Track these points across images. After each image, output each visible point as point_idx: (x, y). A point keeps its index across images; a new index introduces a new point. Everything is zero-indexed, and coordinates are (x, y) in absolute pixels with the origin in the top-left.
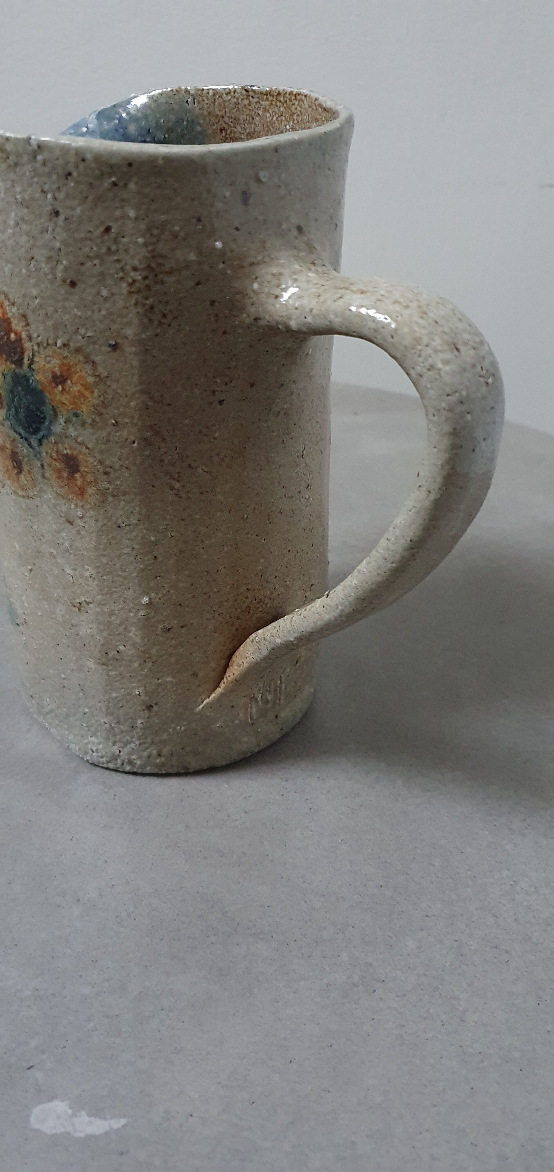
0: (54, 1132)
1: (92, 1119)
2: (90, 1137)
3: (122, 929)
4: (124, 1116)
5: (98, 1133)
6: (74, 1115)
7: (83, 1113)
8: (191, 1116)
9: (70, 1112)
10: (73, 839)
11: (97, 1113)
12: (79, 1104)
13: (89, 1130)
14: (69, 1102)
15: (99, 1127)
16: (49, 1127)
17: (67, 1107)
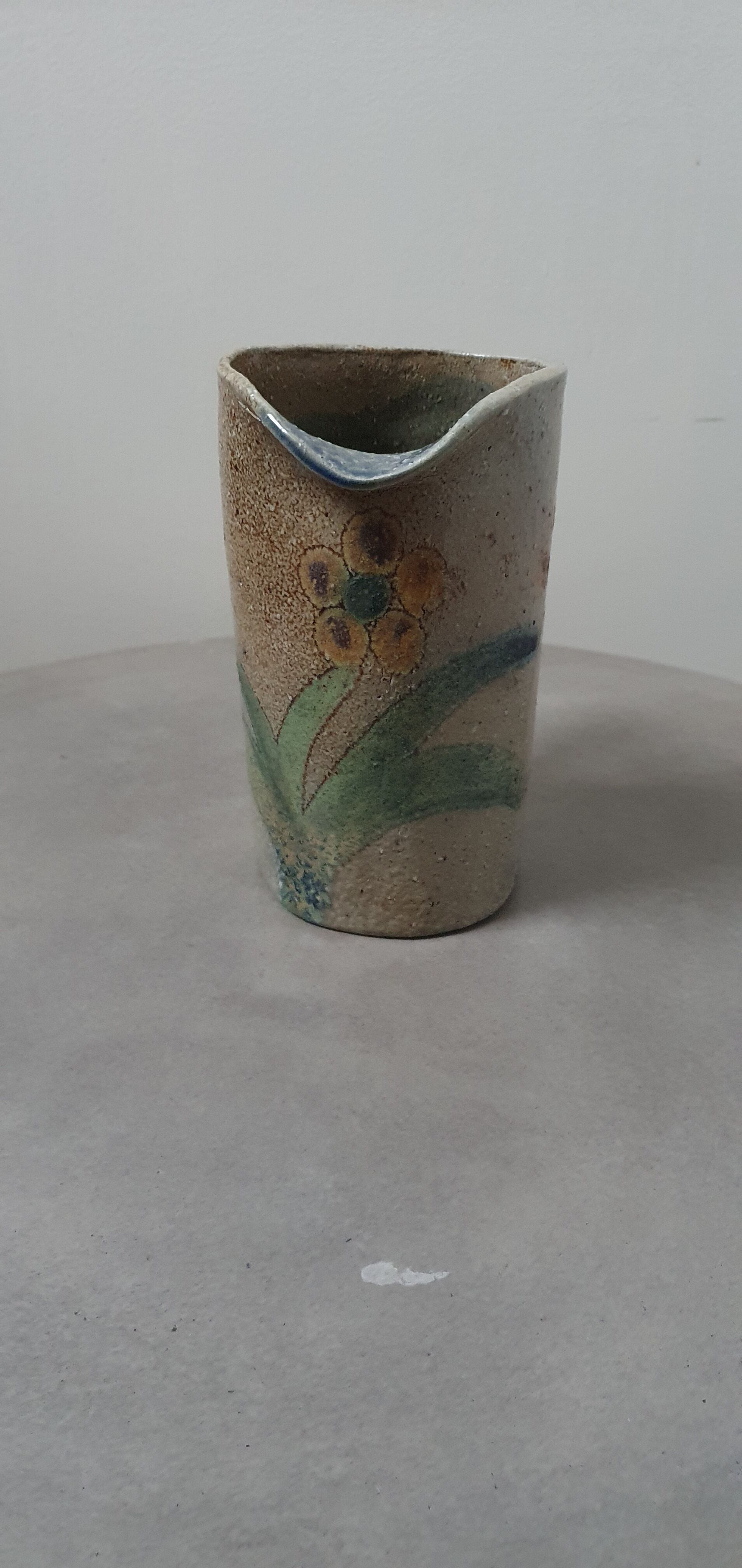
0: (386, 1283)
1: (417, 1273)
4: (446, 1270)
5: (426, 1283)
6: (400, 1271)
7: (408, 1269)
8: (507, 1266)
9: (396, 1269)
12: (402, 1263)
13: (417, 1281)
14: (392, 1263)
15: (425, 1278)
16: (381, 1281)
17: (392, 1266)
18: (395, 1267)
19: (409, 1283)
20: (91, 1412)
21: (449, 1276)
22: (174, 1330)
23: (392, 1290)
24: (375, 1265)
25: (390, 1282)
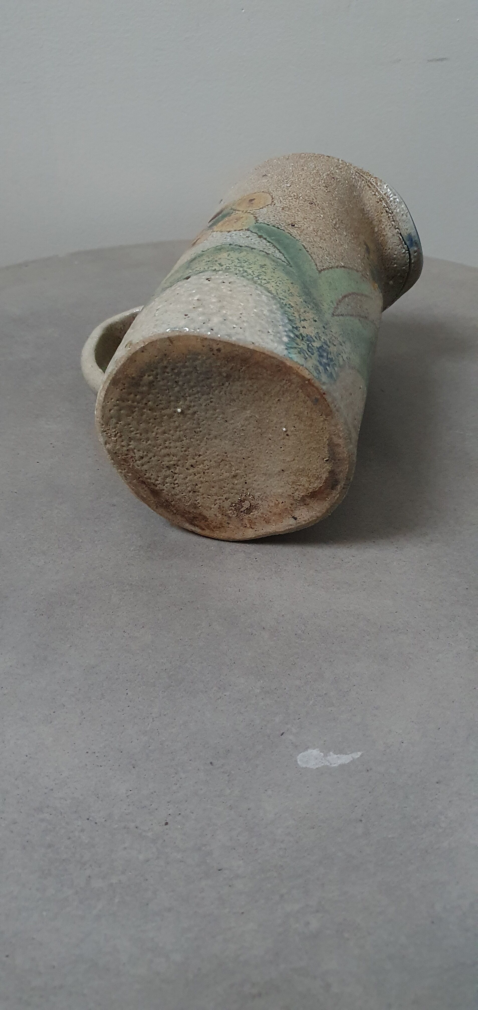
0: (317, 767)
1: (338, 755)
2: (342, 766)
3: (303, 641)
4: (359, 751)
5: (347, 762)
6: (326, 755)
7: (331, 753)
8: (403, 743)
9: (322, 754)
10: (240, 590)
11: (341, 752)
12: (326, 749)
13: (340, 762)
14: (318, 749)
15: (345, 759)
16: (312, 765)
17: (319, 752)
18: (321, 752)
19: (335, 764)
20: (117, 900)
21: (361, 756)
22: (167, 824)
23: (323, 772)
24: (305, 753)
25: (320, 765)
